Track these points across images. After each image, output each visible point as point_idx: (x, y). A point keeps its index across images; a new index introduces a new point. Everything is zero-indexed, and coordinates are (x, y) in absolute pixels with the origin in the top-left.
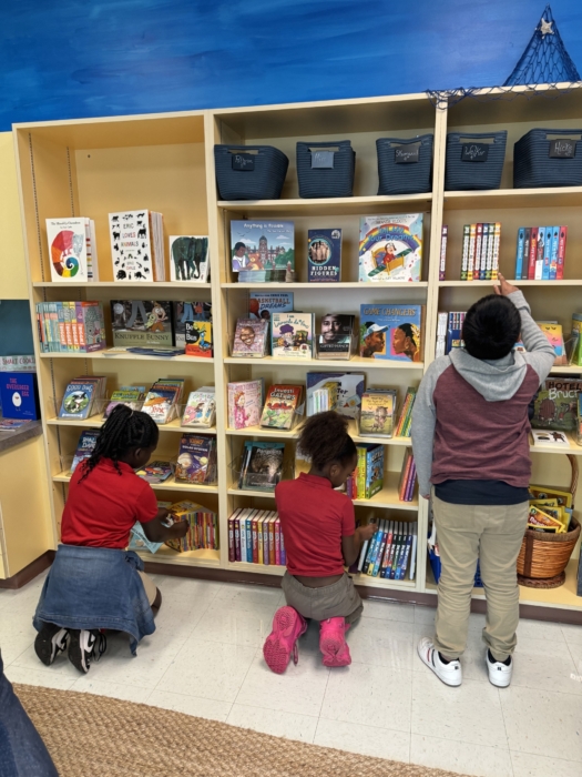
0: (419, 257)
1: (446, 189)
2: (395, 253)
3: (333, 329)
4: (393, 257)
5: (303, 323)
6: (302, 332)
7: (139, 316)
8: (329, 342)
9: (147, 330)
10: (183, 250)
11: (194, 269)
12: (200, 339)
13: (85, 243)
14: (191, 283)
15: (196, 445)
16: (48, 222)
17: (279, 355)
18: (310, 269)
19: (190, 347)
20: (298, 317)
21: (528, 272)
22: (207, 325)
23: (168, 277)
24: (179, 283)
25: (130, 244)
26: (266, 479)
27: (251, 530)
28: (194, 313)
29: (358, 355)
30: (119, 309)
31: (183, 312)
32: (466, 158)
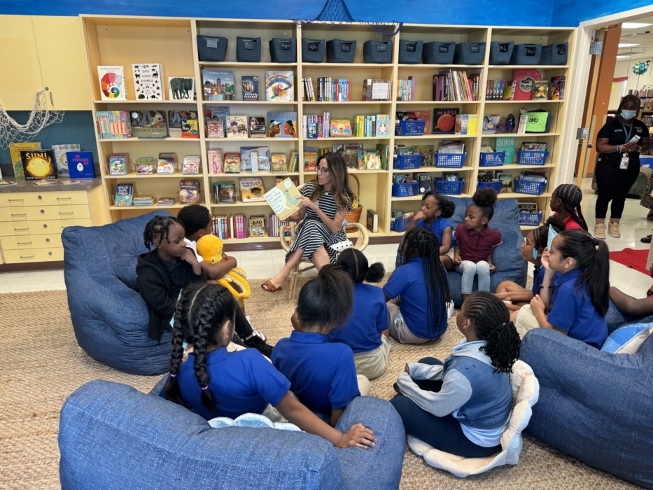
0: (293, 91)
1: (303, 62)
2: (283, 88)
3: (256, 124)
4: (281, 90)
5: (243, 120)
6: (242, 125)
7: (147, 119)
8: (256, 129)
9: (152, 127)
10: (177, 84)
11: (184, 94)
12: (191, 129)
13: (123, 80)
14: (184, 101)
15: (189, 185)
16: (99, 67)
17: (231, 136)
18: (244, 95)
19: (185, 134)
20: (240, 117)
21: (336, 98)
22: (195, 122)
23: (167, 98)
24: (176, 101)
25: (147, 81)
26: (229, 198)
27: (224, 223)
28: (181, 117)
29: (268, 136)
30: (135, 116)
31: (173, 116)
32: (310, 49)
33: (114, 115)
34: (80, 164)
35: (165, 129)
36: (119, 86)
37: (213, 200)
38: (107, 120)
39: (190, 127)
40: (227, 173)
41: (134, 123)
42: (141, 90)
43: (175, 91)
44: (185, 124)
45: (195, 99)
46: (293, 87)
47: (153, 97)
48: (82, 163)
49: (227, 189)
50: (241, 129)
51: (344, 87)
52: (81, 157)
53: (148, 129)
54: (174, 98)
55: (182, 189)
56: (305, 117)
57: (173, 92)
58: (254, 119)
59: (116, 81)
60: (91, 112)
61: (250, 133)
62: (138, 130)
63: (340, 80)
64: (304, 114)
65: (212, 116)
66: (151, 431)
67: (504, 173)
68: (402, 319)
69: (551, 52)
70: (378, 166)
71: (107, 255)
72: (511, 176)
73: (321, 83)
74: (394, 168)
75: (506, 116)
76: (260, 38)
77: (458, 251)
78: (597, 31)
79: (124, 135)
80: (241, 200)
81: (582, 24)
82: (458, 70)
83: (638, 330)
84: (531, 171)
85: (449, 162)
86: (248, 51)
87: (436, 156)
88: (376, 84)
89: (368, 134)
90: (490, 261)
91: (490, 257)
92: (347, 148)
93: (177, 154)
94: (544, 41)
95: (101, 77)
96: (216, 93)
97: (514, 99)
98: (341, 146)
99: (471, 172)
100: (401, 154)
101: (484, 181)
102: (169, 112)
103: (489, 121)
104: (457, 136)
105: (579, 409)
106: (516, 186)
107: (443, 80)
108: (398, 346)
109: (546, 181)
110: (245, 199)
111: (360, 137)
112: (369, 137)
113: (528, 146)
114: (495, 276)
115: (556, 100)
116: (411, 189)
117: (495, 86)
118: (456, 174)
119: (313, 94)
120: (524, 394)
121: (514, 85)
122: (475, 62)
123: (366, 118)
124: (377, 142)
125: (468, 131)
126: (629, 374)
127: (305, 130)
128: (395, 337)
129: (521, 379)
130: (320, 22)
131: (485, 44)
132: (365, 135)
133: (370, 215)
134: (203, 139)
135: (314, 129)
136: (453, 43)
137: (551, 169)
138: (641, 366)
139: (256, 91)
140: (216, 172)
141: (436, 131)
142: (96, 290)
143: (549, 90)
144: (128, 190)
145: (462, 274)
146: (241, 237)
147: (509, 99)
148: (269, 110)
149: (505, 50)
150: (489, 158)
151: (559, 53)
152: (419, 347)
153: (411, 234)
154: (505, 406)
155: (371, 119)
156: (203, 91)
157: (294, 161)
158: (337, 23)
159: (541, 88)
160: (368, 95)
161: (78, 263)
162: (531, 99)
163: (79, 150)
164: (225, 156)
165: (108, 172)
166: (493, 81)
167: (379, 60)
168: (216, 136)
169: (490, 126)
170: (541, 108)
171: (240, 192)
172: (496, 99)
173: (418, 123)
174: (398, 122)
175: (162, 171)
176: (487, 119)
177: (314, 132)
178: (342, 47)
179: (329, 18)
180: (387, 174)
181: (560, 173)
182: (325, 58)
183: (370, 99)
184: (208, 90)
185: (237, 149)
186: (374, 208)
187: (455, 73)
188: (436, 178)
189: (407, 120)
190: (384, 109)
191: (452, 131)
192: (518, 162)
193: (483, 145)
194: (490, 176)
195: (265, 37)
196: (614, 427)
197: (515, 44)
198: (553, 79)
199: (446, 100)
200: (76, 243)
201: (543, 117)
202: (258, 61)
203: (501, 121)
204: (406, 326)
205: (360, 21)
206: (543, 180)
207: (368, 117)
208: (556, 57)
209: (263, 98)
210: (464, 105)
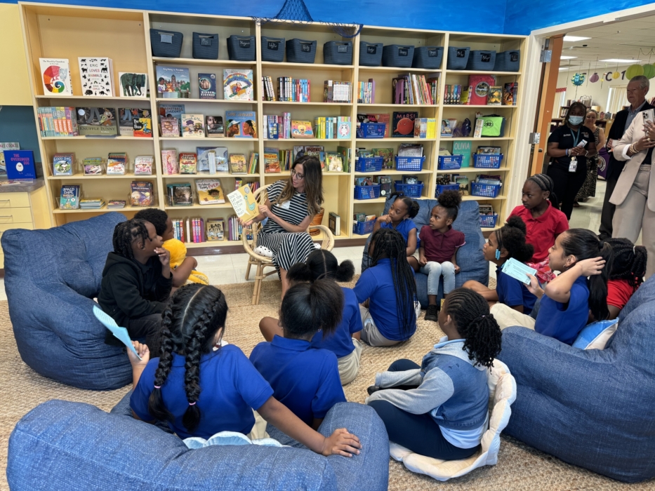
0: (252, 90)
1: (262, 60)
3: (214, 123)
4: (240, 89)
5: (199, 119)
6: (199, 124)
7: (95, 116)
8: (213, 129)
9: (101, 125)
10: (128, 80)
11: (137, 90)
12: (144, 128)
13: (68, 74)
14: (136, 98)
15: (141, 186)
16: (41, 60)
17: (186, 135)
18: (200, 93)
19: (136, 132)
20: (196, 116)
21: (296, 98)
22: (148, 120)
23: (117, 94)
24: (128, 98)
25: (95, 75)
26: (185, 200)
27: (180, 227)
28: (132, 115)
29: (226, 136)
30: (82, 112)
31: (124, 114)
32: (269, 48)
33: (58, 111)
34: (19, 164)
35: (115, 127)
36: (64, 80)
37: (168, 202)
38: (50, 116)
39: (142, 126)
40: (182, 173)
41: (81, 120)
42: (89, 85)
43: (126, 87)
44: (137, 122)
45: (148, 96)
46: (252, 86)
47: (102, 93)
48: (22, 162)
49: (183, 190)
50: (198, 128)
51: (305, 87)
52: (20, 157)
53: (96, 127)
54: (125, 95)
55: (134, 190)
56: (265, 117)
57: (124, 89)
58: (211, 118)
59: (61, 74)
60: (32, 107)
61: (207, 133)
62: (85, 128)
63: (301, 81)
64: (264, 114)
65: (166, 115)
66: (121, 459)
67: (461, 177)
68: (372, 321)
69: (504, 58)
70: (340, 168)
71: (54, 260)
72: (467, 179)
73: (281, 83)
74: (356, 170)
75: (463, 120)
76: (217, 35)
77: (423, 252)
78: (547, 40)
79: (70, 133)
80: (198, 202)
81: (533, 33)
82: (417, 73)
83: (605, 326)
84: (486, 174)
85: (409, 165)
86: (205, 47)
87: (397, 159)
88: (337, 85)
89: (329, 136)
90: (454, 261)
91: (454, 257)
92: (308, 150)
93: (128, 154)
94: (497, 48)
95: (43, 70)
96: (170, 91)
97: (471, 104)
98: (302, 148)
99: (429, 175)
100: (362, 157)
101: (442, 184)
102: (119, 109)
103: (446, 125)
104: (416, 139)
105: (555, 406)
106: (472, 189)
107: (402, 83)
108: (368, 349)
109: (501, 184)
110: (202, 202)
111: (322, 138)
112: (331, 139)
113: (483, 150)
114: (460, 276)
115: (510, 106)
116: (372, 192)
117: (452, 90)
118: (415, 177)
119: (273, 94)
120: (502, 393)
121: (470, 90)
122: (434, 66)
123: (327, 119)
124: (338, 145)
125: (428, 135)
126: (602, 369)
127: (266, 130)
128: (365, 340)
129: (498, 378)
130: (279, 21)
131: (443, 48)
132: (327, 137)
133: (332, 218)
134: (156, 138)
135: (275, 129)
136: (413, 47)
137: (505, 173)
138: (614, 361)
139: (213, 89)
140: (170, 173)
141: (395, 134)
142: (43, 298)
143: (503, 95)
144: (74, 192)
145: (427, 275)
146: (198, 241)
147: (466, 104)
148: (228, 109)
149: (462, 55)
150: (447, 161)
151: (512, 60)
152: (389, 349)
153: (378, 235)
154: (483, 406)
155: (332, 121)
156: (157, 89)
157: (254, 162)
158: (297, 22)
159: (496, 94)
160: (329, 97)
161: (21, 270)
162: (486, 104)
163: (18, 149)
164: (180, 156)
165: (51, 172)
166: (451, 86)
167: (339, 61)
168: (171, 135)
169: (448, 130)
170: (496, 113)
171: (197, 194)
172: (453, 103)
173: (379, 126)
174: (359, 124)
175: (112, 172)
176: (445, 123)
177: (275, 133)
178: (302, 47)
179: (288, 17)
180: (349, 176)
181: (514, 176)
182: (285, 58)
183: (331, 100)
184: (163, 87)
185: (192, 149)
186: (336, 211)
187: (414, 76)
188: (396, 181)
189: (368, 123)
190: (345, 111)
191: (411, 135)
192: (474, 166)
193: (441, 149)
194: (447, 179)
195: (223, 34)
196: (590, 422)
197: (471, 50)
198: (506, 85)
199: (406, 103)
200: (17, 247)
201: (498, 121)
202: (216, 58)
203: (457, 125)
204: (376, 328)
205: (320, 21)
206: (498, 183)
207: (330, 119)
208: (510, 64)
209: (221, 96)
210: (422, 108)
